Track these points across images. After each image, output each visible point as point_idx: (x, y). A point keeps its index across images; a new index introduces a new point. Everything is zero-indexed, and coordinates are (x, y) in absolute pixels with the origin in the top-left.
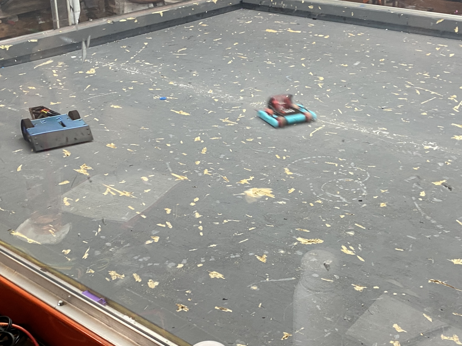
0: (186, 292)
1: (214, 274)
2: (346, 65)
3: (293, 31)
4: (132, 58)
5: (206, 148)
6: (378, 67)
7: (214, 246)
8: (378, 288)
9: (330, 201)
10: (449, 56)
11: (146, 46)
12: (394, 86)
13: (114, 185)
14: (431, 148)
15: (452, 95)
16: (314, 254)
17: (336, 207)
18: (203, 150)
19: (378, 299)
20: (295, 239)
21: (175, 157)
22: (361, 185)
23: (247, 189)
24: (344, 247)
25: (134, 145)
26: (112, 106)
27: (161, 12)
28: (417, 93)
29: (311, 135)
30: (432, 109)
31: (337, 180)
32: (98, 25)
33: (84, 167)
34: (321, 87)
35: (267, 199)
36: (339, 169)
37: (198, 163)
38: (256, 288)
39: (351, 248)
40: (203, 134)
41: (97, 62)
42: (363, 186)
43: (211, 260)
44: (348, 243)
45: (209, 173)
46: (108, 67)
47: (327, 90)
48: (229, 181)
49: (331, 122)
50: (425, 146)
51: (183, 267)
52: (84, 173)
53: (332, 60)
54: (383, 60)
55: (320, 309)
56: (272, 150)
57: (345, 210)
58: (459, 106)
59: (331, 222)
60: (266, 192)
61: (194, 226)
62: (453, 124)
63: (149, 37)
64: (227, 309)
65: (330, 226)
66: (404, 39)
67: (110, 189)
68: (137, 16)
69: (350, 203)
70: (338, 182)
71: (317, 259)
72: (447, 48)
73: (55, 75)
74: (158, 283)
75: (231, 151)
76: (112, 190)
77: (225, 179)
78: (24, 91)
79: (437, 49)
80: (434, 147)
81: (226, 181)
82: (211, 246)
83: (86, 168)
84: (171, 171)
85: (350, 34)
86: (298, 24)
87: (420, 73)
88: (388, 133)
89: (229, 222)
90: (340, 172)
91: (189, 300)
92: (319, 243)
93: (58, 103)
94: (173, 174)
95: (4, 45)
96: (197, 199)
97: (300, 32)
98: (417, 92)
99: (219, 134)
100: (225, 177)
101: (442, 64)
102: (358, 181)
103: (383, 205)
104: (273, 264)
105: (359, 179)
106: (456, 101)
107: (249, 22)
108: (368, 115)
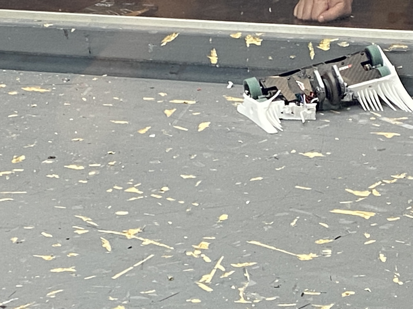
10: (198, 128)
12: (44, 234)
15: (197, 245)
28: (105, 248)
30: (143, 293)
54: (23, 158)
58: (214, 271)
72: (193, 106)
79: (169, 113)
87: (116, 187)
98: (104, 246)
101: (176, 154)
106: (207, 259)
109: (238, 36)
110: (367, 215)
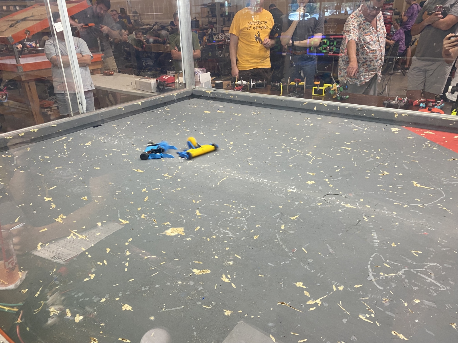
0: (101, 325)
1: (125, 307)
2: (248, 134)
3: (220, 112)
4: (117, 133)
5: (148, 197)
6: (267, 134)
7: (132, 281)
8: (241, 311)
9: (222, 235)
10: (310, 125)
11: (128, 125)
12: (275, 147)
13: (77, 231)
14: (291, 191)
15: (309, 152)
16: (202, 283)
17: (224, 241)
18: (145, 199)
19: (240, 322)
20: (191, 270)
21: (125, 205)
22: (244, 221)
23: (167, 229)
24: (224, 276)
25: (100, 197)
26: (94, 168)
27: (140, 103)
29: (218, 184)
31: (229, 218)
32: (98, 113)
33: (61, 217)
34: (231, 149)
35: (179, 236)
36: (232, 209)
37: (139, 209)
38: (153, 318)
39: (229, 276)
40: (149, 186)
41: (94, 137)
42: (245, 222)
43: (127, 293)
44: (227, 272)
45: (145, 217)
46: (101, 139)
47: (234, 151)
48: (156, 223)
49: (232, 174)
50: (289, 190)
51: (104, 301)
52: (60, 221)
53: (240, 130)
54: (271, 129)
55: (196, 335)
56: (191, 196)
57: (230, 243)
58: (313, 159)
59: (219, 254)
60: (180, 231)
61: (123, 262)
62: (308, 173)
63: (132, 118)
64: (127, 340)
65: (217, 257)
66: (285, 115)
67: (73, 233)
68: (124, 106)
69: (234, 237)
70: (229, 220)
71: (203, 288)
72: (309, 120)
73: (65, 147)
74: (82, 317)
75: (164, 198)
76: (74, 235)
77: (154, 221)
78: (41, 160)
79: (304, 121)
80: (294, 190)
81: (155, 223)
82: (130, 280)
83: (63, 217)
84: (119, 217)
85: (253, 113)
86: (224, 107)
87: (291, 138)
88: (267, 181)
89: (148, 258)
90: (232, 212)
91: (101, 332)
92: (207, 273)
93: (60, 167)
94: (120, 220)
95: (34, 129)
96: (130, 240)
97: (224, 112)
98: (288, 151)
99: (159, 185)
100: (155, 220)
101: (305, 131)
102: (242, 218)
103: (256, 237)
104: (171, 295)
105: (244, 216)
106: (311, 156)
107: (195, 107)
108: (256, 168)
109: (322, 104)
110: (349, 149)
